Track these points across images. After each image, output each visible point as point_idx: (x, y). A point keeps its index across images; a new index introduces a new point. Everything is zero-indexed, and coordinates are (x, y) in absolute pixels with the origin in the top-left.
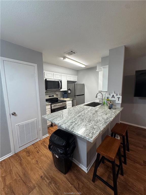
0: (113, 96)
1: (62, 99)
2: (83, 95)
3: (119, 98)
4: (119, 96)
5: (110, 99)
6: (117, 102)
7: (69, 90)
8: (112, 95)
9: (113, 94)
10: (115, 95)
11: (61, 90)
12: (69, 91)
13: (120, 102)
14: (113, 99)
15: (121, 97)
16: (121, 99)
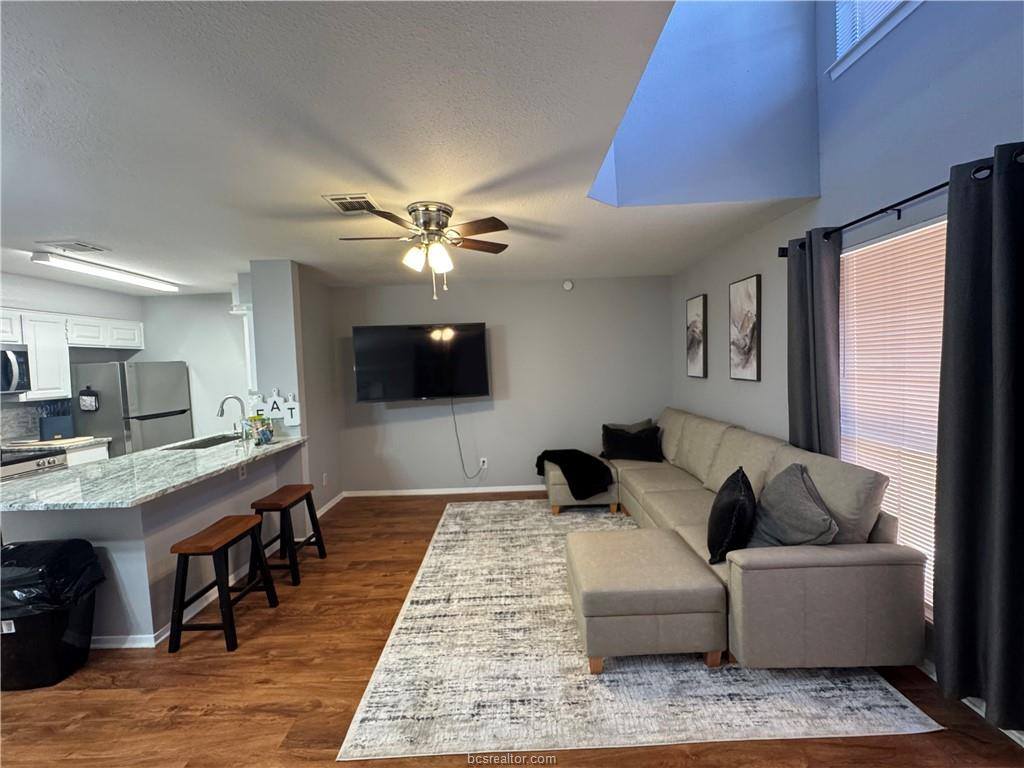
0: (275, 407)
1: (35, 444)
2: (183, 412)
3: (291, 409)
4: (291, 404)
5: (267, 414)
6: (288, 422)
7: (89, 392)
8: (270, 402)
9: (275, 398)
10: (280, 401)
11: (23, 398)
12: (88, 402)
13: (297, 420)
14: (276, 414)
15: (297, 405)
16: (297, 412)
